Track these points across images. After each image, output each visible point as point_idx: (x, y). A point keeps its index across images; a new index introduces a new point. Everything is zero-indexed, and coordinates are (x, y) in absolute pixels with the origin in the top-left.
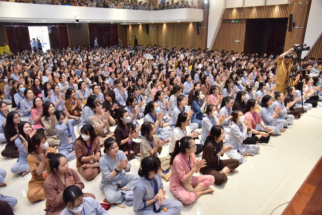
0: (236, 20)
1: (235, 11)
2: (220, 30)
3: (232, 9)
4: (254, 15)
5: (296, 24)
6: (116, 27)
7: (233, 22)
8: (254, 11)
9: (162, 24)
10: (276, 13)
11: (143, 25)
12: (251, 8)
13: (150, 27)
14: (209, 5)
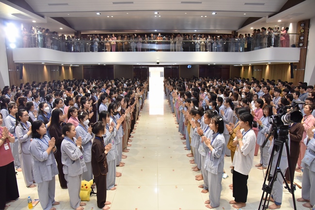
6: (229, 69)
9: (266, 65)
11: (250, 66)
13: (254, 68)
14: (307, 41)
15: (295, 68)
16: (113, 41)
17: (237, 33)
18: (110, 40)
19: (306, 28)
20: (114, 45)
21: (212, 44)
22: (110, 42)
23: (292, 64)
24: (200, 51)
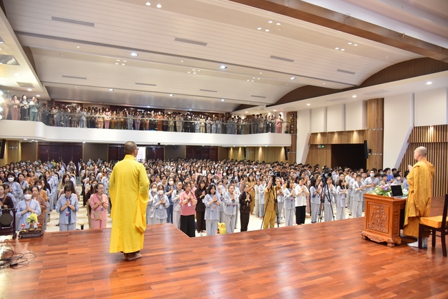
0: (321, 145)
1: (319, 136)
2: (308, 155)
3: (317, 134)
4: (336, 140)
5: (373, 151)
6: (217, 149)
7: (319, 147)
8: (336, 136)
9: (258, 148)
10: (355, 139)
11: (242, 148)
12: (333, 133)
13: (247, 150)
14: (296, 130)
15: (289, 151)
16: (107, 116)
17: (231, 115)
18: (104, 115)
19: (295, 118)
20: (107, 121)
21: (211, 125)
22: (103, 118)
23: (285, 148)
24: (200, 132)
